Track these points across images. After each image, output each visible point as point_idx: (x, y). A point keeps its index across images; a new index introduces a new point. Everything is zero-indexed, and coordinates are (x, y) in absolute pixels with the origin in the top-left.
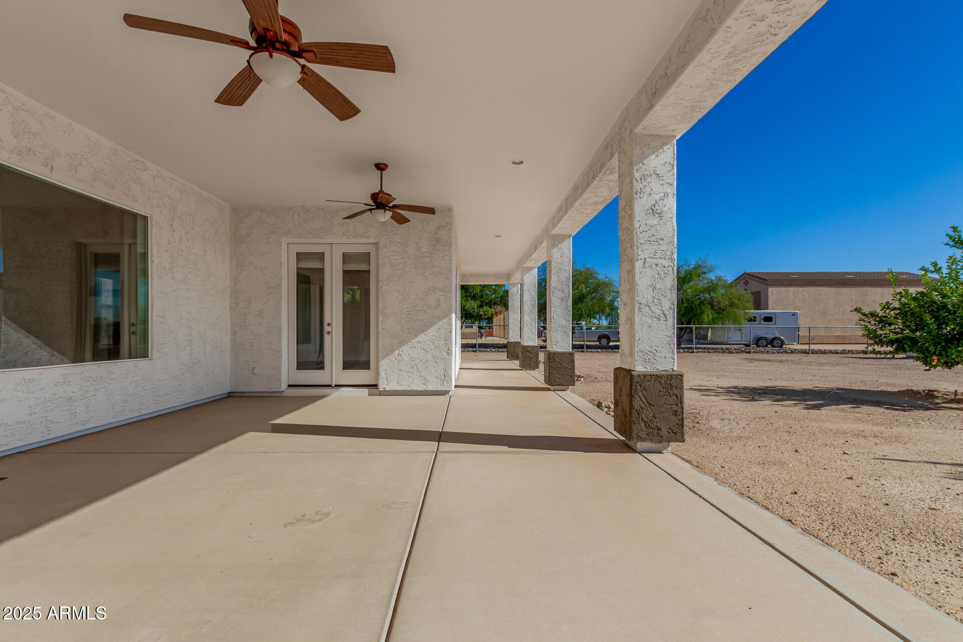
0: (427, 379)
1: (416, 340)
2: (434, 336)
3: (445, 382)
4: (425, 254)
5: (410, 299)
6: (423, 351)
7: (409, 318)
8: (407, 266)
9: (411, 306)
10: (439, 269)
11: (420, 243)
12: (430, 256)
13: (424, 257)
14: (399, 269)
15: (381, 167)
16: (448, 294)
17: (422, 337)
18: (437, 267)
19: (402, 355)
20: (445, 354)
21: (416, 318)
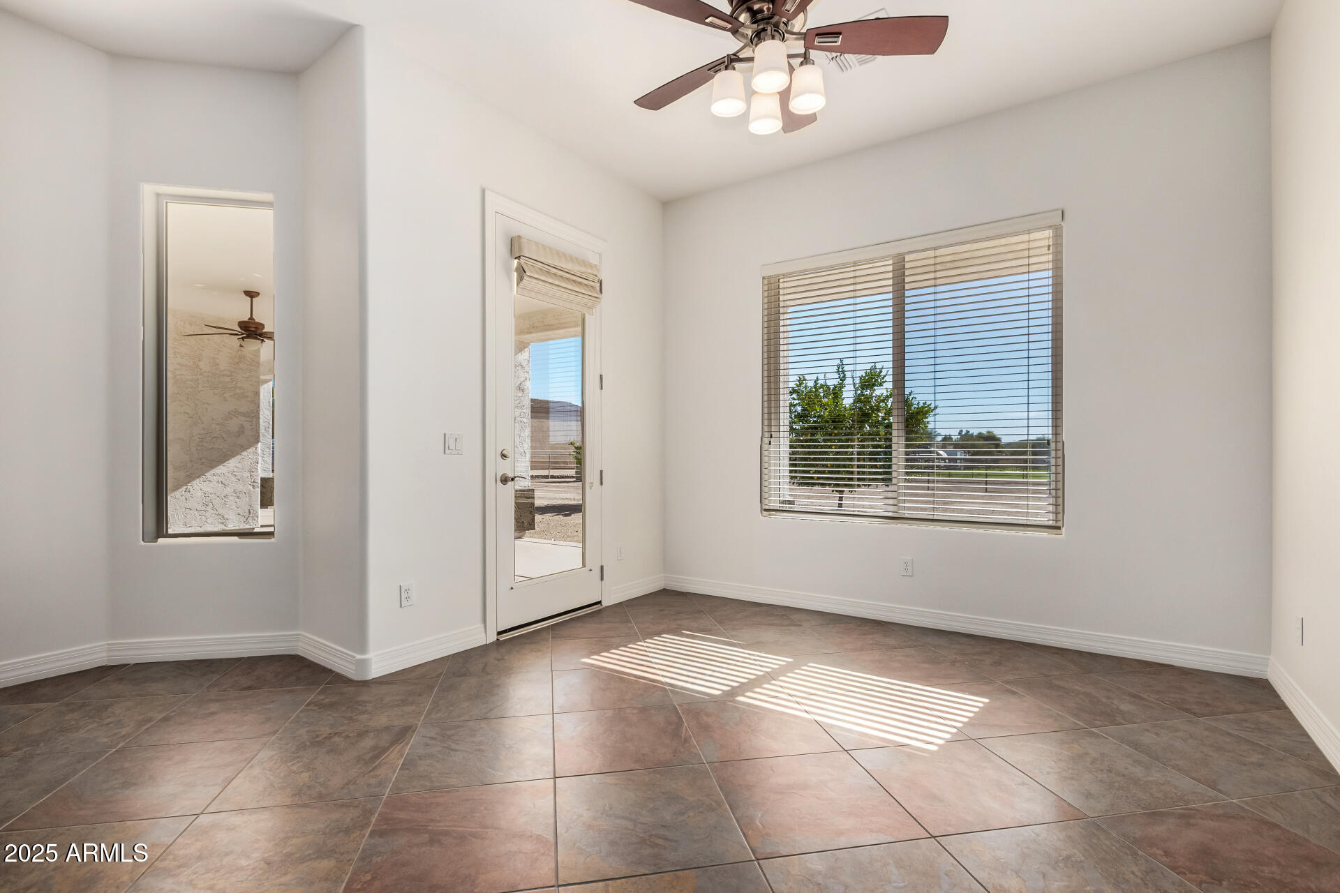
0: (226, 516)
1: (212, 472)
2: (236, 467)
3: (250, 520)
4: (225, 373)
5: (203, 423)
6: (220, 485)
7: (202, 446)
8: (199, 384)
9: (204, 432)
10: (242, 391)
11: (218, 359)
12: (231, 376)
13: (224, 375)
14: (188, 387)
15: (251, 294)
16: (255, 420)
17: (221, 469)
18: (240, 388)
19: (191, 490)
20: (250, 487)
21: (211, 447)
